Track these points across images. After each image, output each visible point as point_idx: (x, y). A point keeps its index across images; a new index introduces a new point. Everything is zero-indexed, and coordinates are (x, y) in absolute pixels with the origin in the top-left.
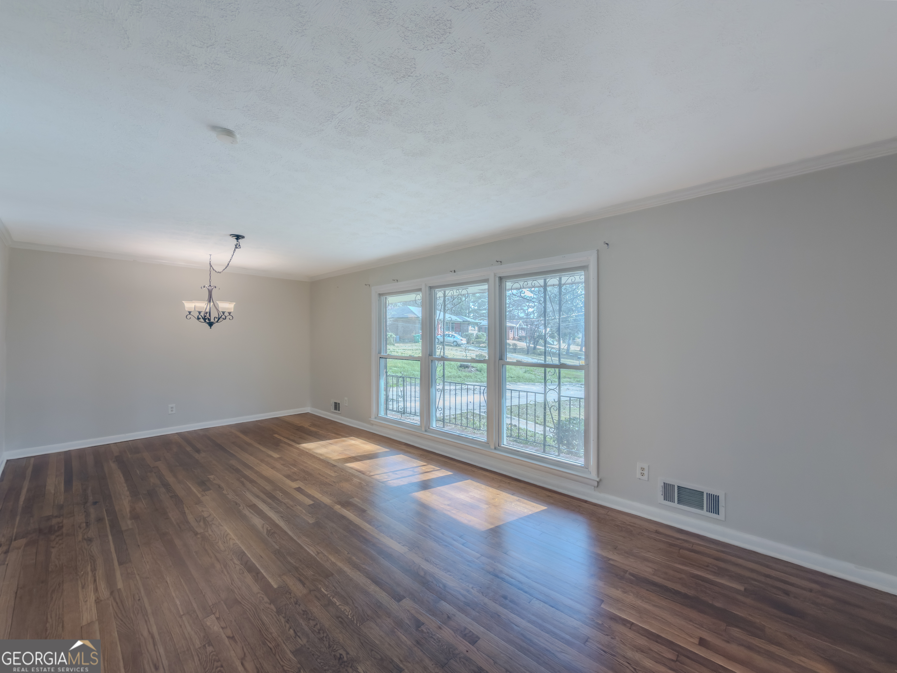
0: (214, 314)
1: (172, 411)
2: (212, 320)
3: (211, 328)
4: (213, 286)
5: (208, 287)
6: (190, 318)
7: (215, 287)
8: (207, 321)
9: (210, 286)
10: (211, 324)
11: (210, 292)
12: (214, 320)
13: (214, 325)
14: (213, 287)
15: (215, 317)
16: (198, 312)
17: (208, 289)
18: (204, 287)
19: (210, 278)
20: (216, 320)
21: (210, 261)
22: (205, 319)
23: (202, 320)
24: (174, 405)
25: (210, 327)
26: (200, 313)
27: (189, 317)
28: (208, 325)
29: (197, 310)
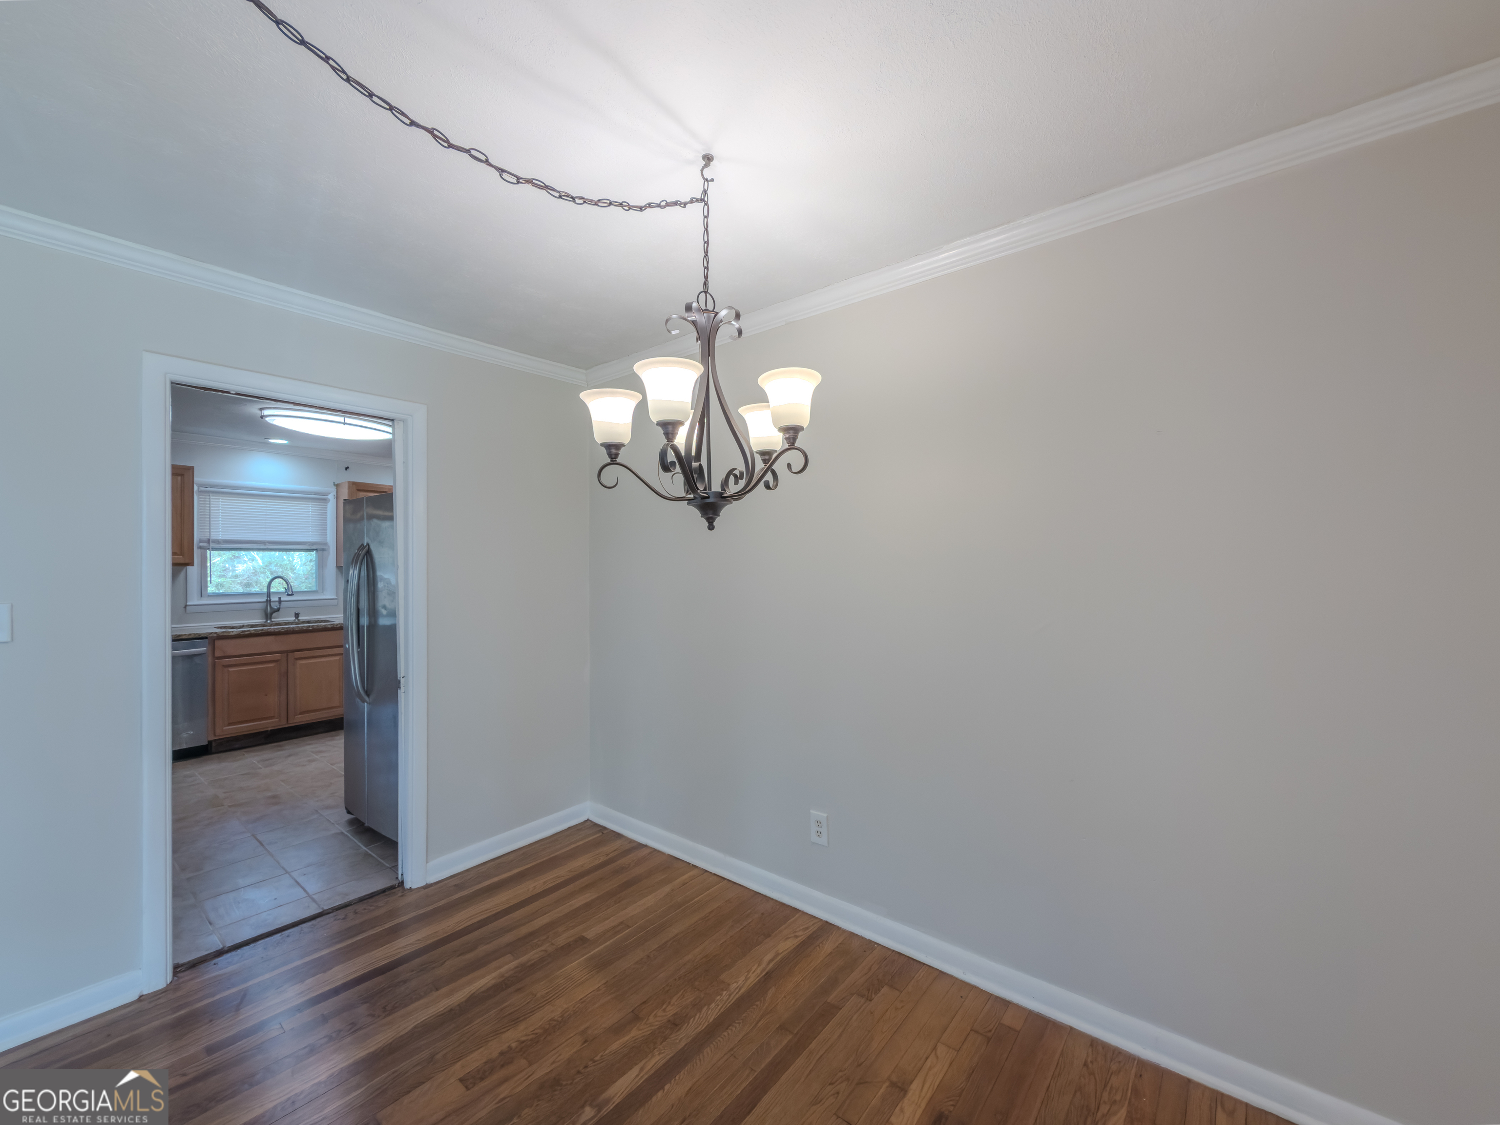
0: (724, 460)
3: (711, 527)
10: (710, 507)
15: (731, 472)
24: (825, 815)
25: (707, 524)
28: (699, 514)
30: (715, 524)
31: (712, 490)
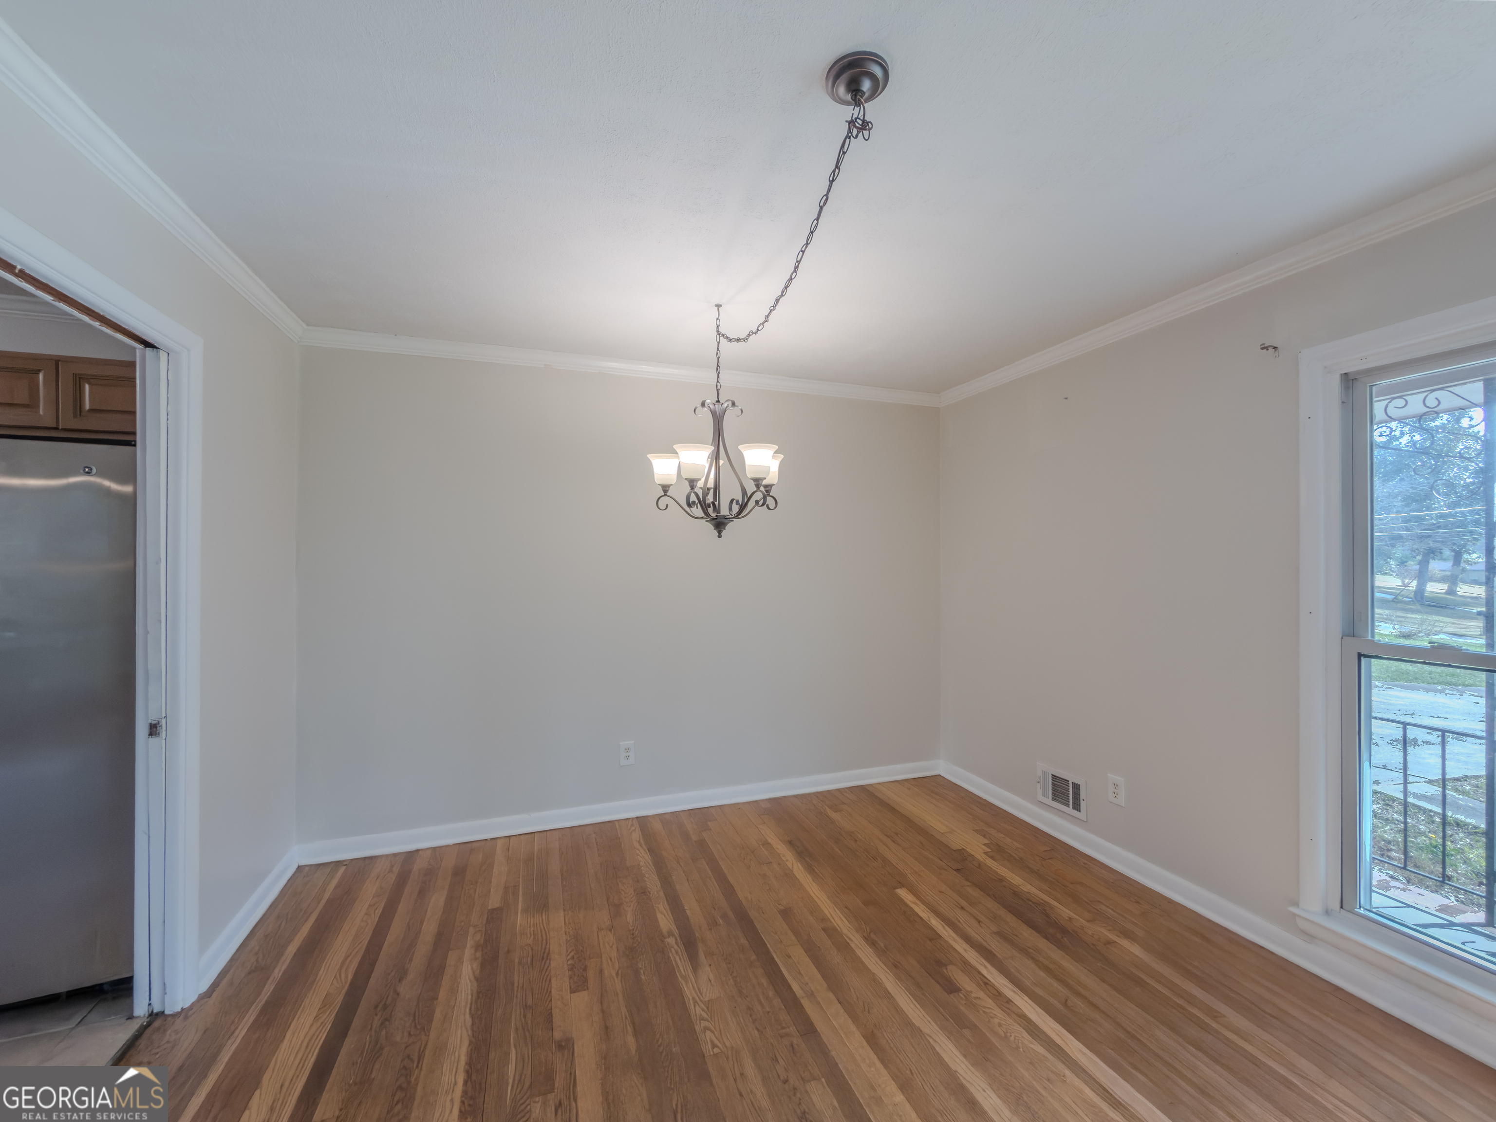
0: (730, 492)
1: (627, 757)
2: (724, 511)
3: (720, 536)
4: (728, 401)
5: (712, 407)
6: (667, 505)
7: (733, 404)
8: (710, 510)
9: (718, 401)
10: (720, 524)
11: (718, 420)
12: (730, 509)
13: (730, 527)
14: (725, 405)
15: (732, 501)
16: (687, 483)
17: (713, 413)
18: (703, 404)
19: (718, 377)
20: (736, 508)
21: (718, 326)
22: (704, 506)
23: (698, 511)
24: (633, 742)
25: (717, 534)
26: (692, 483)
27: (662, 504)
28: (713, 528)
29: (685, 475)
30: (722, 534)
31: (721, 514)
